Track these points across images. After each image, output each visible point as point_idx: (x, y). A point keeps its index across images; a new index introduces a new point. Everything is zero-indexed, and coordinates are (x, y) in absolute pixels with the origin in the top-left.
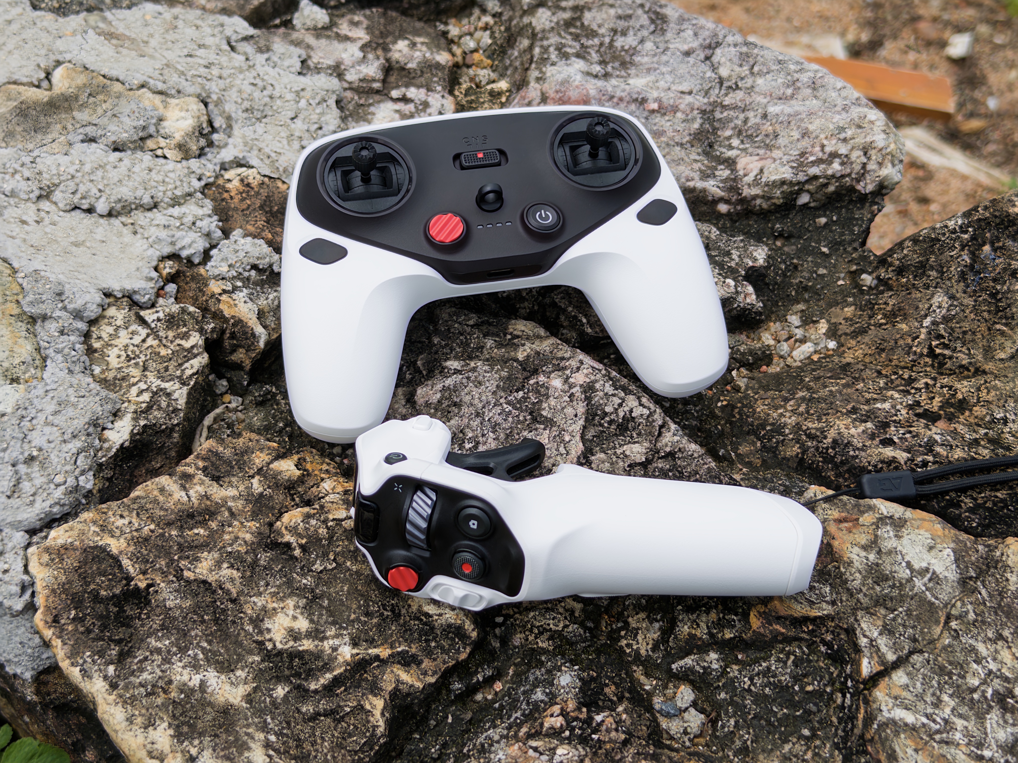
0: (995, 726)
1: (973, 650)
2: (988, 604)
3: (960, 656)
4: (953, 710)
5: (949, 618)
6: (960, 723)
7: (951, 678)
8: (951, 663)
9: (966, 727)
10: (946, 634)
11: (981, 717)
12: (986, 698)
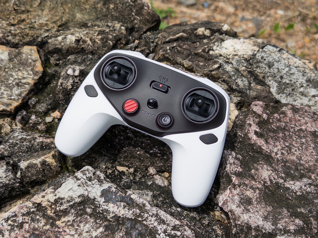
0: (15, 91)
1: (11, 75)
2: (17, 63)
3: (7, 77)
4: (4, 90)
5: (5, 68)
6: (5, 92)
7: (4, 83)
8: (5, 79)
9: (7, 93)
10: (4, 73)
11: (11, 90)
12: (13, 85)
